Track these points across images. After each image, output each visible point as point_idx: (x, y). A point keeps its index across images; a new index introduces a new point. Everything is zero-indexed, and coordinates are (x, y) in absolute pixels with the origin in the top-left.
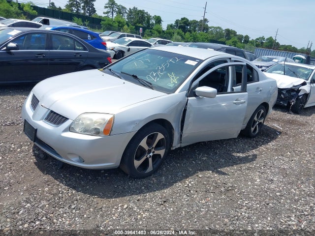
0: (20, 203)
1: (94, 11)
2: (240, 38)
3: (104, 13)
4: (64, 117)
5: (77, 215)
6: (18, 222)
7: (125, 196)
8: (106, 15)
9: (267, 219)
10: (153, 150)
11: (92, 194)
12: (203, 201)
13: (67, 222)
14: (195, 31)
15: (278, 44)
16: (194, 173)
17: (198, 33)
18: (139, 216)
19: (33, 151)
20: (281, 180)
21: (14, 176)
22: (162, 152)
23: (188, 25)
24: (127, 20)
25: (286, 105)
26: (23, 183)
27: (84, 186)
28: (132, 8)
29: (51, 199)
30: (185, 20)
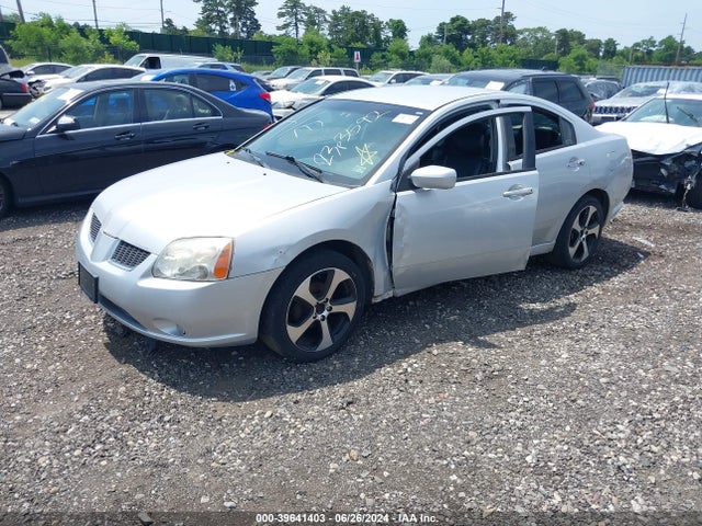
0: (70, 415)
1: (256, 26)
2: (594, 47)
3: (279, 28)
4: (142, 251)
5: (172, 432)
6: (63, 446)
7: (272, 395)
8: (283, 32)
9: (563, 428)
10: (329, 304)
11: (207, 395)
12: (432, 400)
13: (153, 445)
14: (484, 44)
15: (689, 50)
16: (423, 348)
17: (493, 47)
18: (292, 431)
19: (105, 323)
20: (618, 353)
21: (65, 370)
22: (349, 308)
23: (467, 33)
24: (329, 38)
25: (673, 191)
26: (82, 380)
27: (193, 381)
28: (337, 10)
29: (128, 407)
30: (459, 22)
